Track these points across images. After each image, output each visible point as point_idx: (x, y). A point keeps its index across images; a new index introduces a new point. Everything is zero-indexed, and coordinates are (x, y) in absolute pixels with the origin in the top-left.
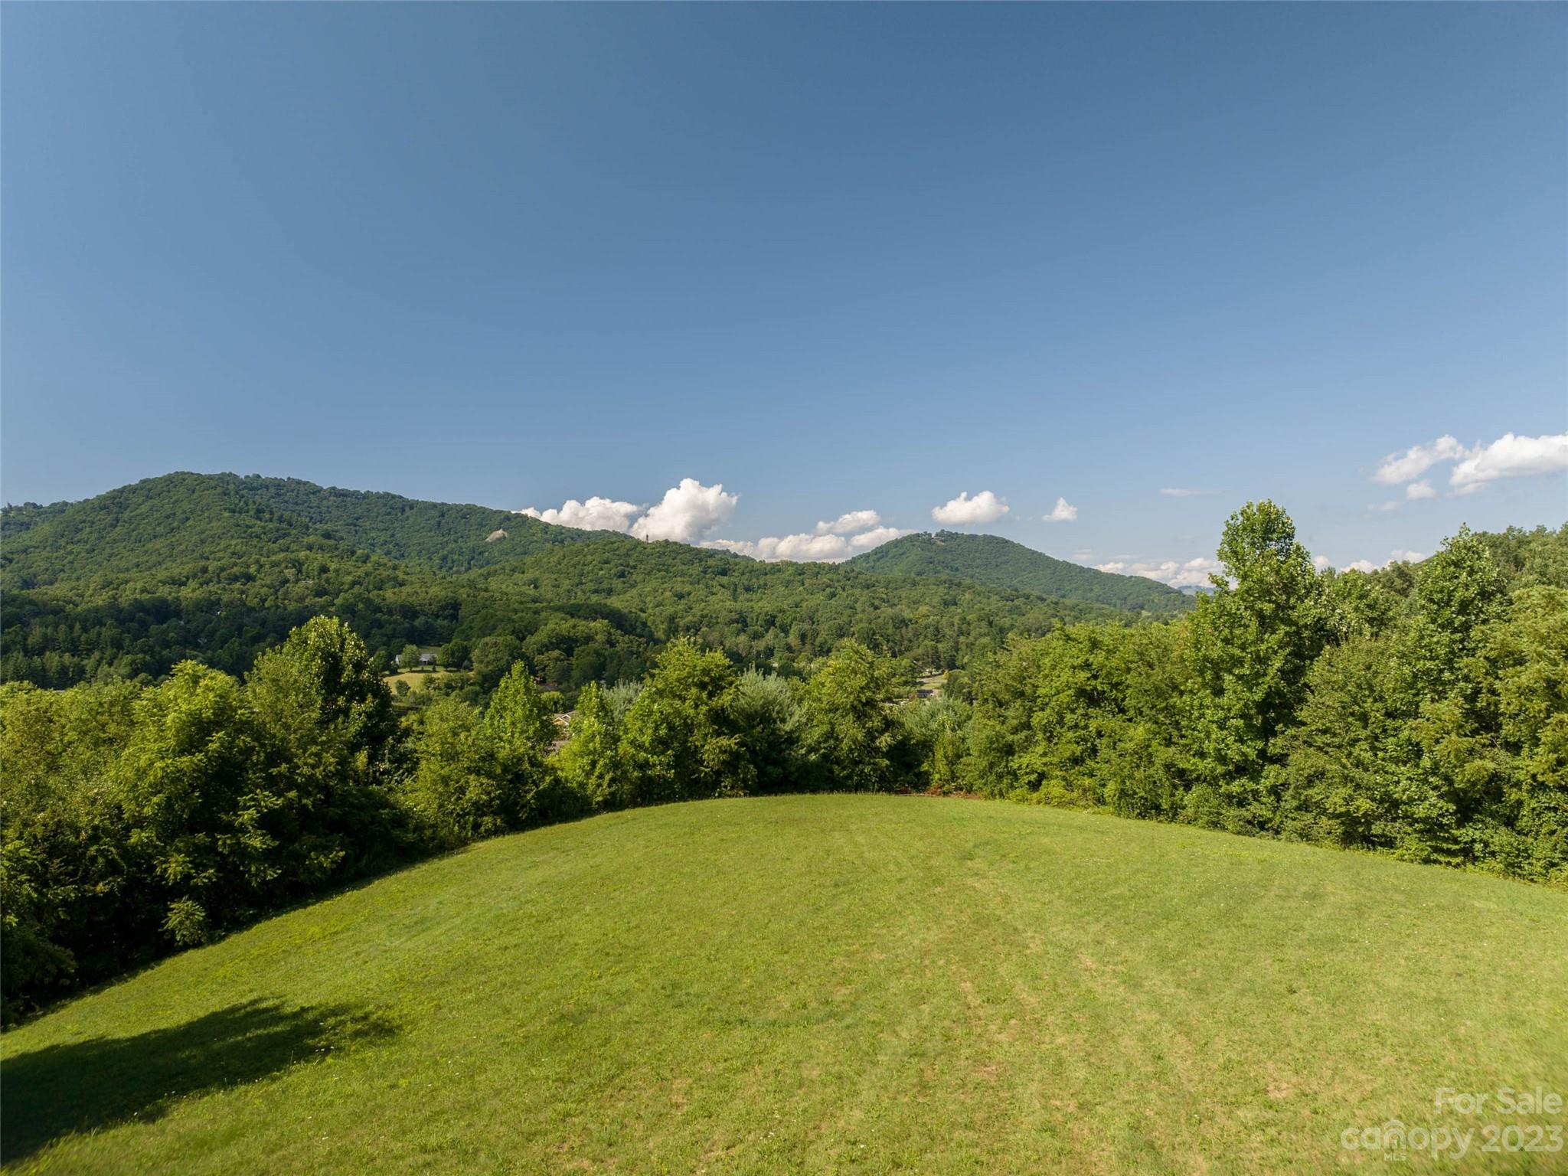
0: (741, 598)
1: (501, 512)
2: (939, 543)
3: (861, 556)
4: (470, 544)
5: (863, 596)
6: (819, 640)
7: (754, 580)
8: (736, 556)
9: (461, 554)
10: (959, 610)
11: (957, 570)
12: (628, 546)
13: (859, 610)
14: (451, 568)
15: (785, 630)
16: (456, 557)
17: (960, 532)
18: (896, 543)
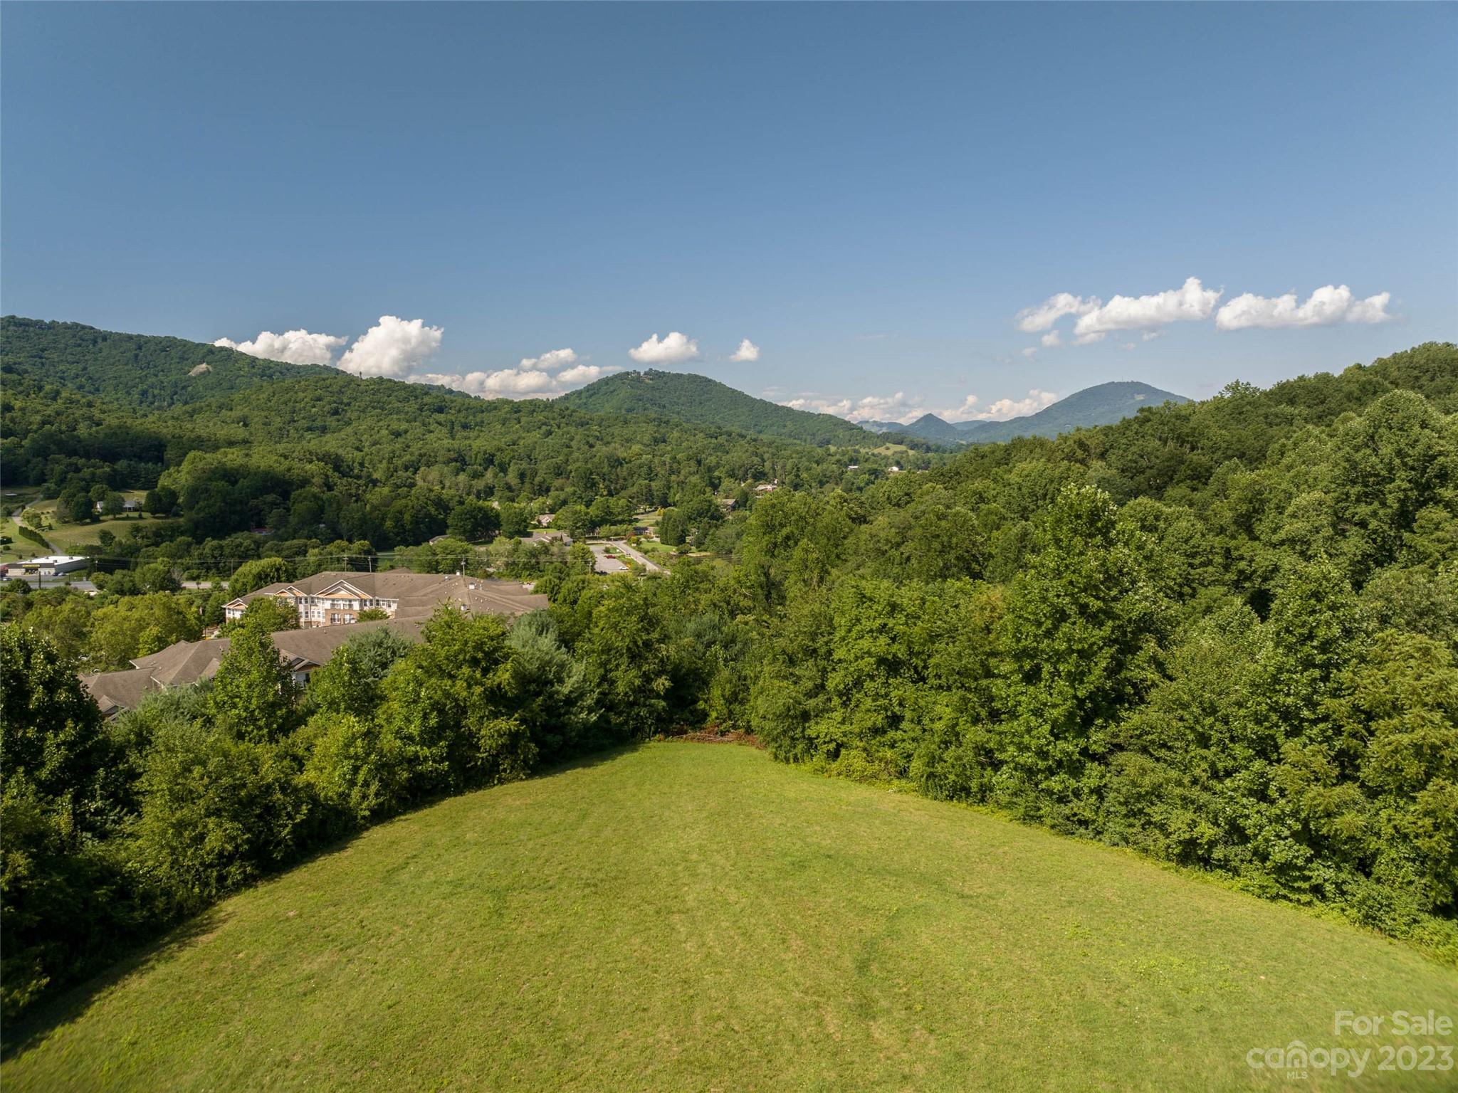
0: (458, 436)
1: (204, 345)
2: (647, 381)
3: (573, 393)
4: (173, 378)
5: (579, 434)
6: (537, 479)
7: (471, 417)
8: (450, 392)
9: (162, 388)
10: (669, 448)
11: (664, 407)
12: (341, 383)
13: (575, 448)
14: (152, 403)
15: (503, 469)
16: (156, 392)
17: (667, 371)
18: (606, 381)
